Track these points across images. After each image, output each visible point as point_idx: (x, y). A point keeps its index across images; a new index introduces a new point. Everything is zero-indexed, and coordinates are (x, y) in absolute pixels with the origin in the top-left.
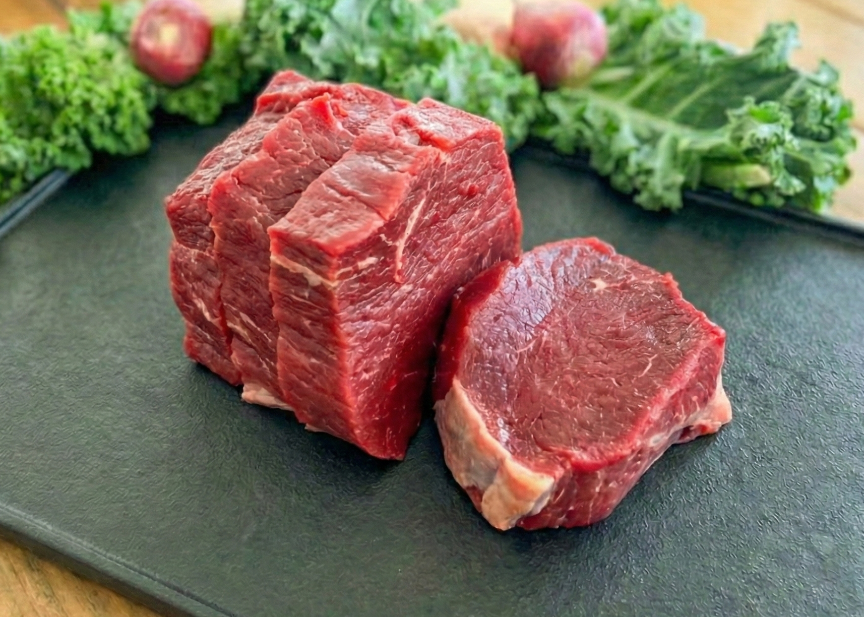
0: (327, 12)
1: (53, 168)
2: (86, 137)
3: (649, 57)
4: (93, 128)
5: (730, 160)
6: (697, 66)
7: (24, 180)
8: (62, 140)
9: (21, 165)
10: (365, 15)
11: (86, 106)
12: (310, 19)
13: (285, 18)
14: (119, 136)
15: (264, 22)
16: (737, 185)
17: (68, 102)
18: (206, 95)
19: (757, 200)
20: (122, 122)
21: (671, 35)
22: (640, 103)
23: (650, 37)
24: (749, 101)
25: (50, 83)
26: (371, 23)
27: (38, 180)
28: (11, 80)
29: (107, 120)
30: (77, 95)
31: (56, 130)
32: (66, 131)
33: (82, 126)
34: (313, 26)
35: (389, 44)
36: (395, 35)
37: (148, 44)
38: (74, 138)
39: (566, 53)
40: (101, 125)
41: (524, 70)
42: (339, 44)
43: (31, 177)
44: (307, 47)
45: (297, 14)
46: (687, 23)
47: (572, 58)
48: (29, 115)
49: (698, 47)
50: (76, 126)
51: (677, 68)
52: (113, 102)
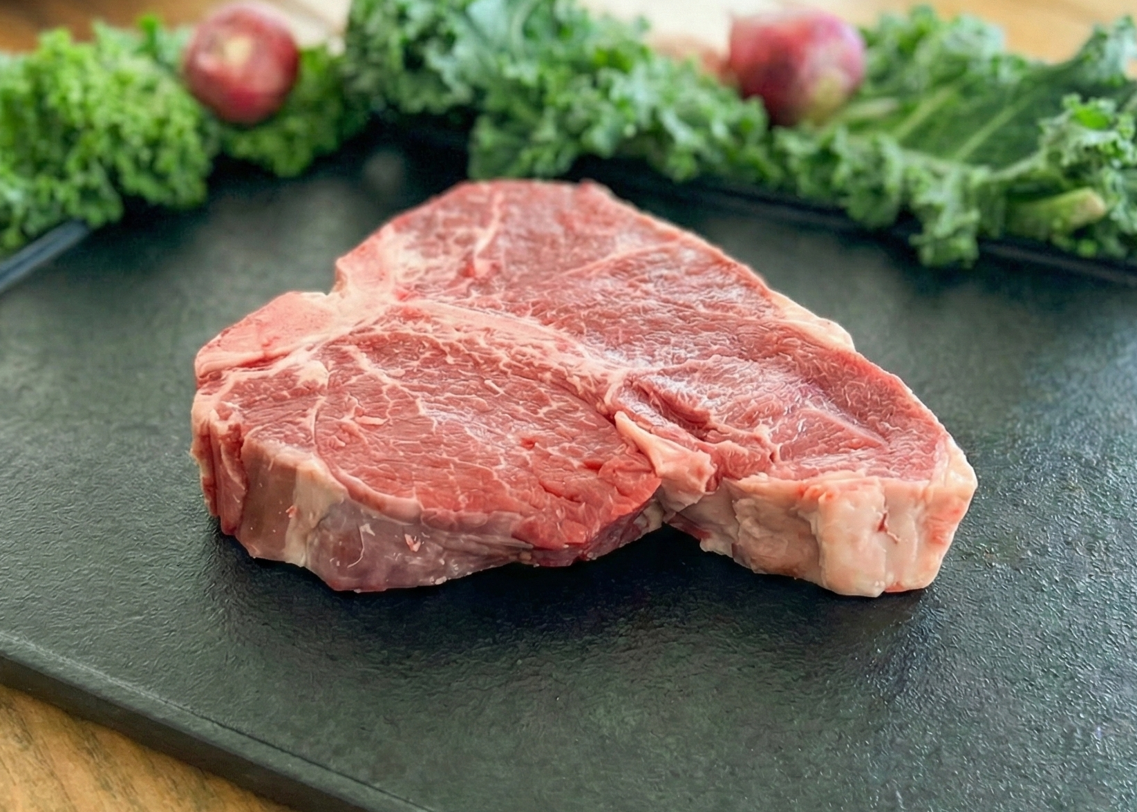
0: (463, 11)
1: (65, 220)
2: (114, 175)
3: (925, 80)
4: (125, 164)
5: (1046, 190)
6: (994, 87)
7: (23, 232)
8: (78, 179)
9: (18, 212)
10: (518, 21)
11: (115, 132)
12: (437, 20)
13: (402, 17)
14: (161, 177)
15: (374, 23)
16: (1057, 224)
17: (90, 126)
18: (290, 138)
19: (1087, 248)
20: (167, 159)
21: (956, 49)
22: (913, 143)
23: (924, 56)
24: (1072, 103)
25: (64, 99)
26: (527, 32)
27: (42, 233)
28: (9, 101)
29: (145, 155)
30: (101, 116)
31: (72, 164)
32: (85, 167)
33: (108, 160)
34: (443, 29)
35: (552, 61)
36: (560, 50)
37: (207, 62)
38: (97, 178)
39: (804, 72)
40: (136, 161)
41: (745, 94)
42: (480, 58)
43: (32, 228)
44: (434, 58)
45: (420, 13)
46: (980, 33)
47: (814, 77)
48: (34, 150)
49: (995, 60)
50: (100, 160)
51: (968, 91)
52: (153, 132)
